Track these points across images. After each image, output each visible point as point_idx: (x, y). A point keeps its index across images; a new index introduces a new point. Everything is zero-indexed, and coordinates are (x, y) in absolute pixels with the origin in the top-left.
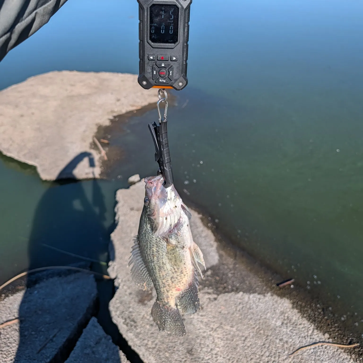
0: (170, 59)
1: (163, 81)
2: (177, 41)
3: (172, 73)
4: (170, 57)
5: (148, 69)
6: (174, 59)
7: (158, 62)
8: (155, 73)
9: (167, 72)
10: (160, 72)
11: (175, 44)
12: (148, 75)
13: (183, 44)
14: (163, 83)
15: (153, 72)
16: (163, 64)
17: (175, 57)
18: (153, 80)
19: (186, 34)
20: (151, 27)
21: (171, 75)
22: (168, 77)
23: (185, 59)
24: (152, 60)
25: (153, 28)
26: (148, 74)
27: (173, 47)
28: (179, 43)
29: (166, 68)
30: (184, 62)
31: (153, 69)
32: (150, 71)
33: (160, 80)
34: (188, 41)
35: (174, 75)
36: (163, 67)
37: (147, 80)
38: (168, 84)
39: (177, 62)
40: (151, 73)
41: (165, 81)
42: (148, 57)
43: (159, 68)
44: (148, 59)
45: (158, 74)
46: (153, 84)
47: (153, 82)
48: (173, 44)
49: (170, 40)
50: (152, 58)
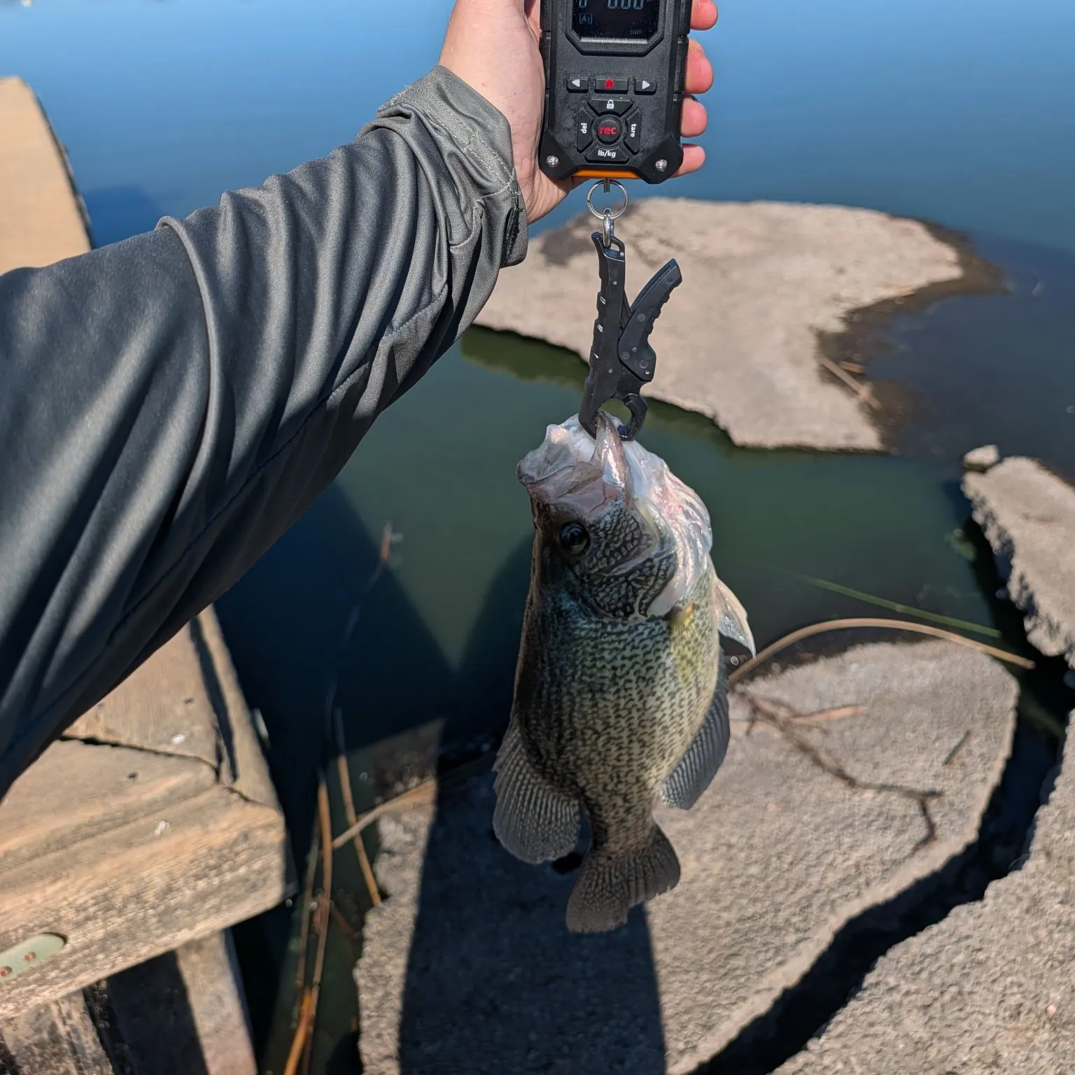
0: (631, 87)
1: (609, 154)
2: (655, 30)
3: (638, 130)
4: (631, 80)
5: (566, 118)
6: (644, 88)
7: (596, 98)
8: (584, 130)
9: (621, 128)
10: (600, 129)
11: (647, 40)
12: (565, 138)
13: (674, 43)
14: (607, 160)
15: (579, 127)
16: (611, 103)
17: (647, 80)
18: (580, 152)
19: (683, 10)
21: (633, 135)
22: (625, 143)
23: (676, 88)
24: (576, 91)
26: (566, 133)
27: (641, 50)
28: (662, 39)
29: (620, 116)
30: (675, 94)
31: (580, 118)
32: (570, 123)
33: (601, 153)
34: (687, 34)
35: (642, 137)
36: (610, 112)
37: (558, 152)
38: (625, 165)
39: (654, 95)
40: (574, 132)
41: (614, 155)
42: (567, 82)
43: (599, 115)
44: (568, 89)
45: (594, 133)
46: (578, 164)
47: (576, 158)
48: (644, 42)
49: (635, 28)
50: (577, 83)
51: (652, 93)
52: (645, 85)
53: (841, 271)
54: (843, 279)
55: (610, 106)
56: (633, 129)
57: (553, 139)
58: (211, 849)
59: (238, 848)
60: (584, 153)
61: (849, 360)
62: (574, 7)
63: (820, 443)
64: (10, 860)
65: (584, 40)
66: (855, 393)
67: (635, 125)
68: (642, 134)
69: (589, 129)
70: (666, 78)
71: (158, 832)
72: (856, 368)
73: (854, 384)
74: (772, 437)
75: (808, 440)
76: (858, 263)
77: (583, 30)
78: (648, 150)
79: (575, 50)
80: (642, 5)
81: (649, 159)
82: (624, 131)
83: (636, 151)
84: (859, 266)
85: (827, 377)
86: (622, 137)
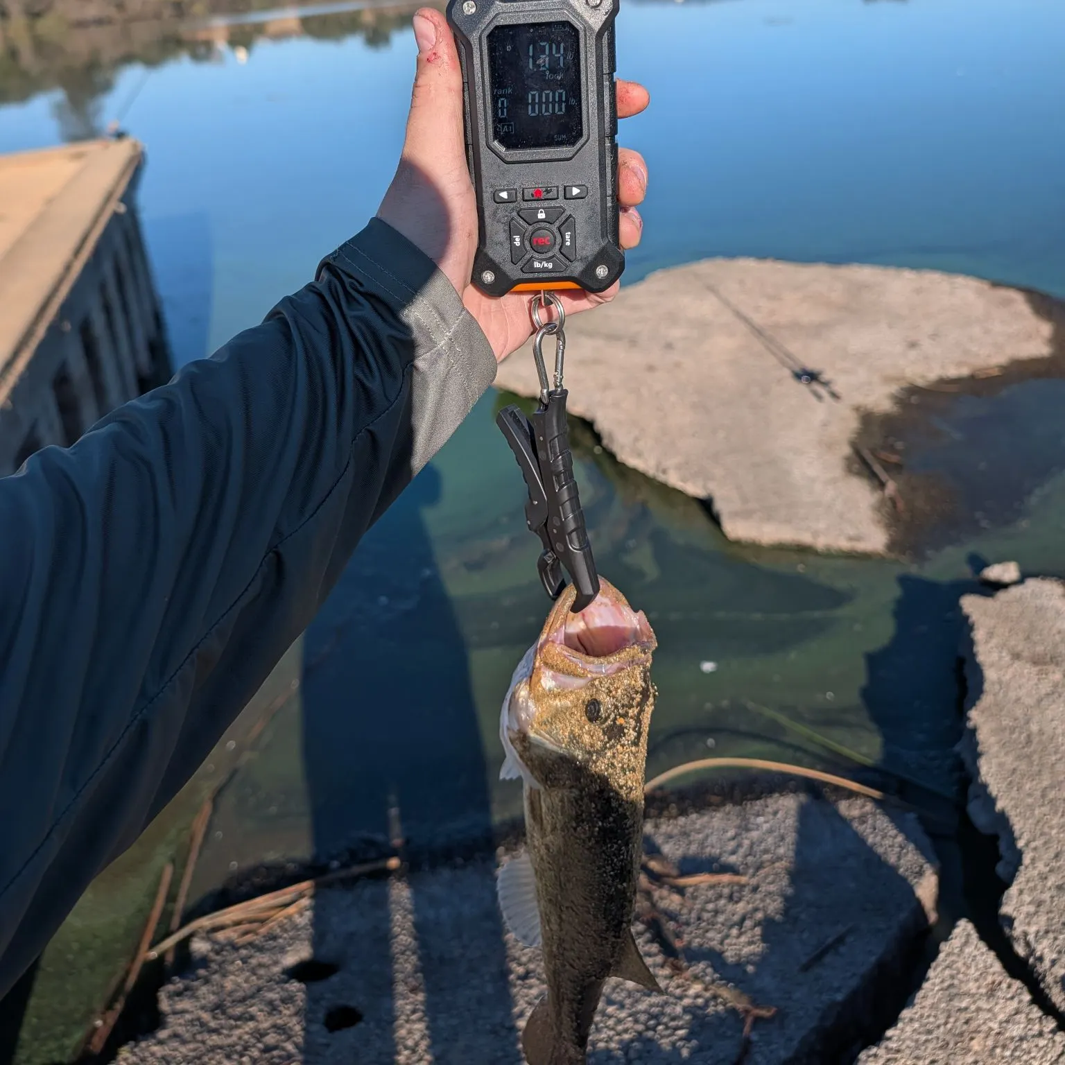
0: (561, 194)
1: (546, 265)
2: (581, 135)
3: (573, 238)
4: (561, 187)
5: (497, 233)
6: (574, 194)
7: (526, 208)
8: (517, 243)
9: (555, 237)
10: (533, 239)
11: (573, 145)
12: (499, 252)
13: (601, 145)
14: (545, 270)
15: (511, 240)
16: (541, 212)
17: (578, 186)
18: (516, 264)
19: (608, 111)
20: (495, 99)
21: (568, 244)
22: (560, 252)
23: (609, 191)
24: (504, 202)
25: (502, 103)
26: (499, 248)
27: (568, 156)
28: (587, 141)
29: (552, 224)
30: (609, 198)
31: (511, 231)
32: (502, 236)
33: (537, 265)
34: (616, 133)
35: (577, 245)
36: (542, 221)
37: (494, 268)
38: (563, 274)
39: (585, 200)
40: (507, 245)
41: (550, 266)
42: (494, 195)
43: (530, 225)
44: (496, 202)
45: (528, 245)
46: (514, 277)
47: (513, 271)
48: (569, 148)
49: (559, 134)
50: (504, 195)
51: (582, 198)
52: (575, 191)
53: (913, 345)
54: (913, 354)
55: (541, 216)
56: (567, 237)
57: (486, 255)
60: (519, 265)
62: (494, 116)
65: (510, 151)
66: (882, 485)
67: (569, 233)
68: (577, 242)
69: (522, 242)
70: (597, 182)
72: (893, 458)
73: (883, 476)
76: (934, 336)
77: (506, 141)
78: (587, 258)
79: (499, 159)
80: (563, 110)
81: (587, 266)
82: (559, 240)
83: (572, 260)
84: (934, 340)
85: (856, 466)
86: (557, 247)
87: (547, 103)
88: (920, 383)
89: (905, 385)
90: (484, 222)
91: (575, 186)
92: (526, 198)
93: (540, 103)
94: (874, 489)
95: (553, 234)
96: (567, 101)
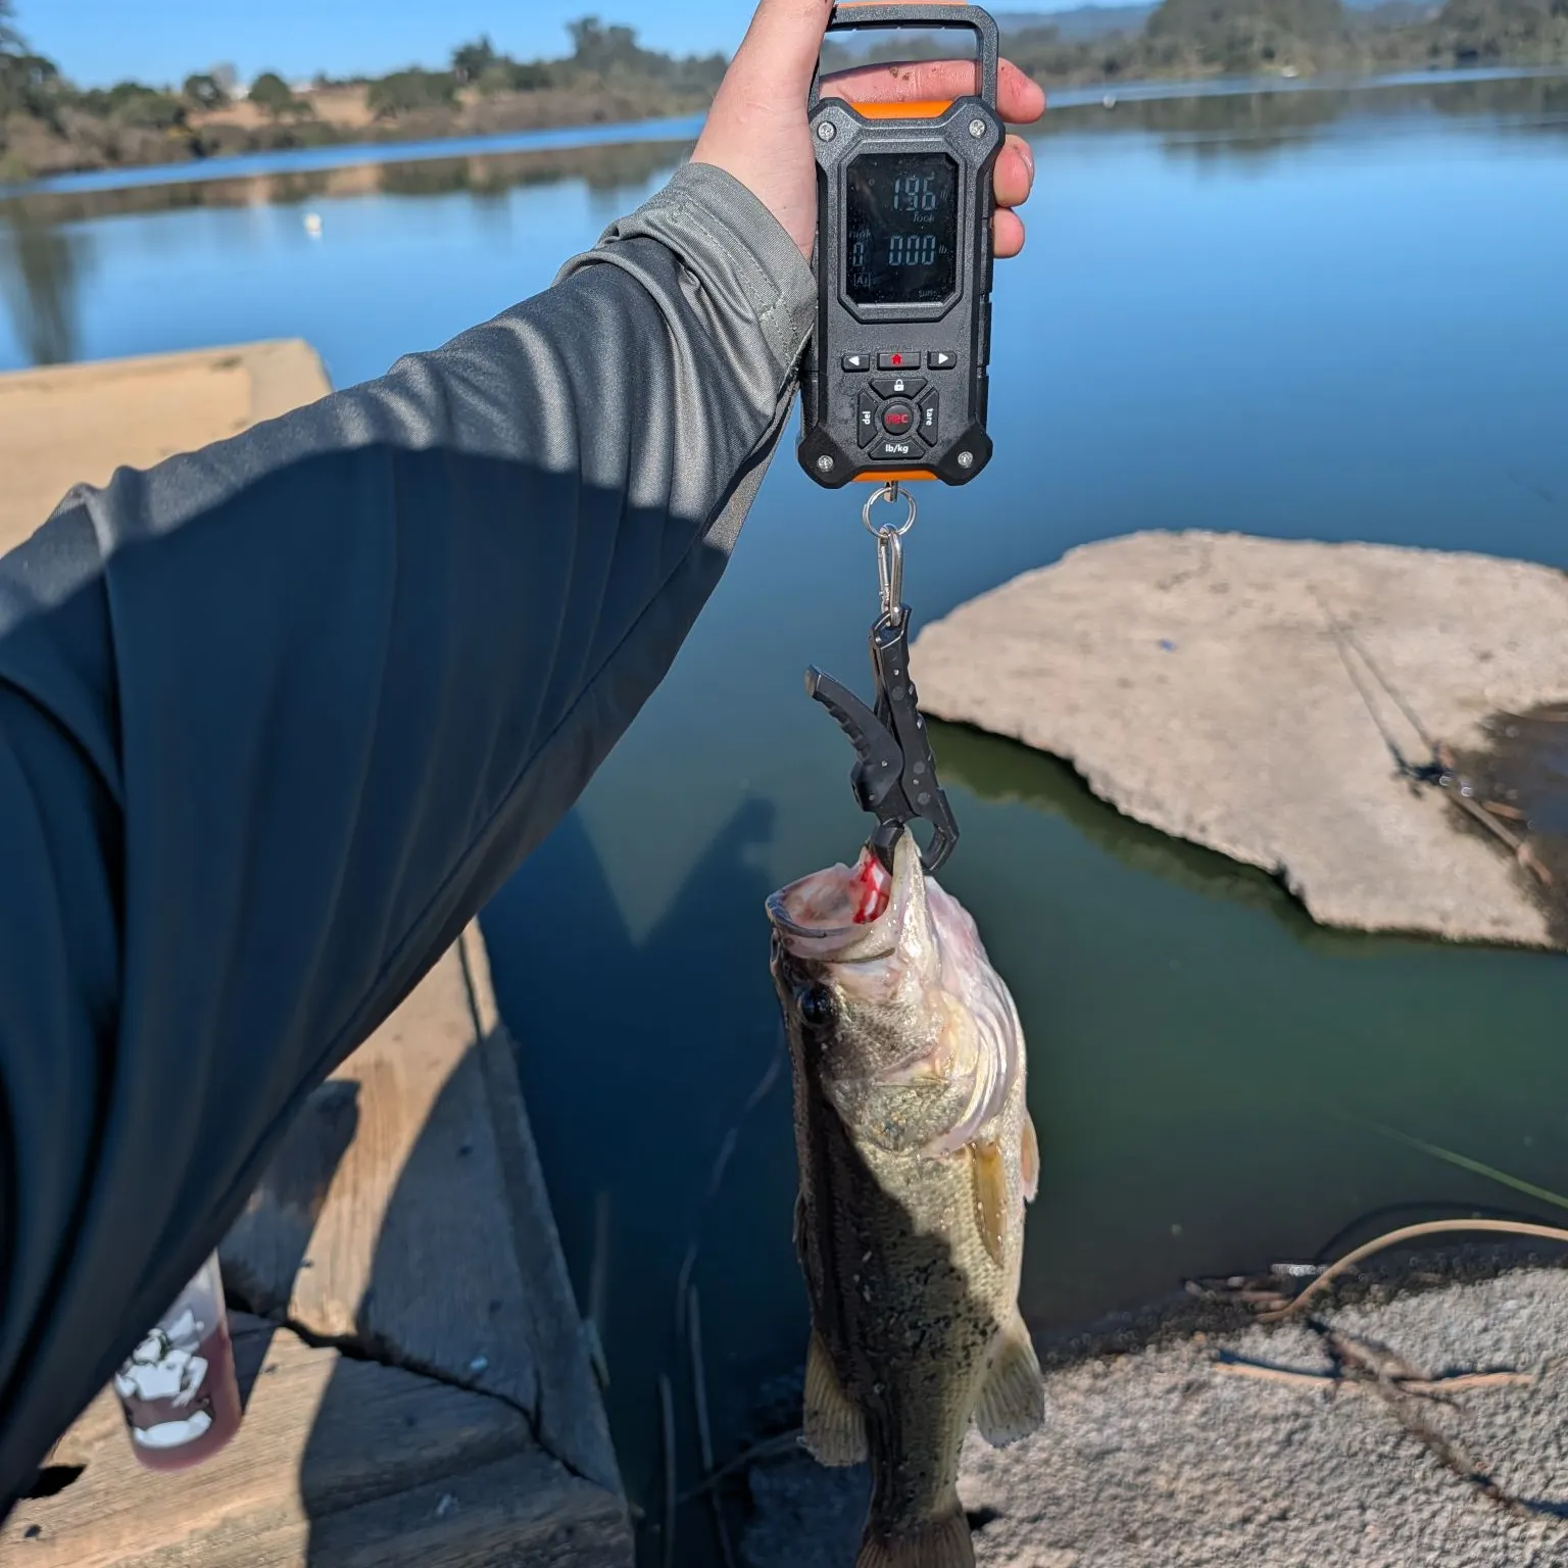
0: (924, 362)
1: (900, 449)
2: (952, 288)
3: (936, 417)
4: (925, 353)
5: (841, 408)
6: (940, 362)
7: (880, 378)
8: (867, 420)
9: (913, 413)
10: (886, 417)
11: (942, 302)
12: (841, 431)
13: (975, 304)
14: (899, 456)
15: (860, 417)
16: (899, 383)
17: (944, 353)
18: (862, 448)
19: (984, 263)
20: (851, 242)
21: (929, 423)
22: (919, 433)
23: (980, 361)
24: (855, 370)
25: (858, 250)
26: (842, 427)
27: (934, 315)
28: (960, 298)
29: (911, 398)
30: (979, 370)
31: (860, 405)
32: (848, 412)
33: (889, 448)
34: (991, 291)
35: (941, 426)
36: (899, 394)
37: (834, 451)
38: (920, 461)
39: (953, 371)
40: (853, 424)
41: (906, 450)
42: (843, 361)
43: (884, 399)
44: (843, 368)
45: (879, 425)
46: (858, 464)
47: (857, 456)
48: (939, 304)
49: (925, 288)
50: (855, 361)
51: (951, 368)
52: (943, 359)
53: (1486, 657)
54: (1488, 669)
55: (899, 388)
56: (929, 415)
57: (822, 434)
58: (516, 1545)
59: (557, 1550)
60: (867, 449)
61: (1501, 799)
62: (848, 265)
63: (1453, 930)
64: (229, 1531)
65: (863, 306)
66: (1510, 850)
67: (931, 410)
68: (940, 421)
69: (872, 419)
70: (967, 349)
71: (441, 1510)
72: (1510, 812)
73: (1509, 837)
74: (1373, 914)
75: (1431, 922)
76: (1512, 645)
77: (859, 294)
78: (949, 441)
79: (851, 318)
80: (932, 260)
81: (949, 452)
82: (917, 418)
83: (933, 443)
84: (1514, 650)
85: (1463, 823)
86: (915, 426)
87: (913, 251)
88: (1513, 709)
89: (1491, 711)
90: (826, 393)
91: (943, 353)
92: (882, 365)
93: (905, 250)
94: (1500, 855)
95: (910, 409)
96: (936, 249)
